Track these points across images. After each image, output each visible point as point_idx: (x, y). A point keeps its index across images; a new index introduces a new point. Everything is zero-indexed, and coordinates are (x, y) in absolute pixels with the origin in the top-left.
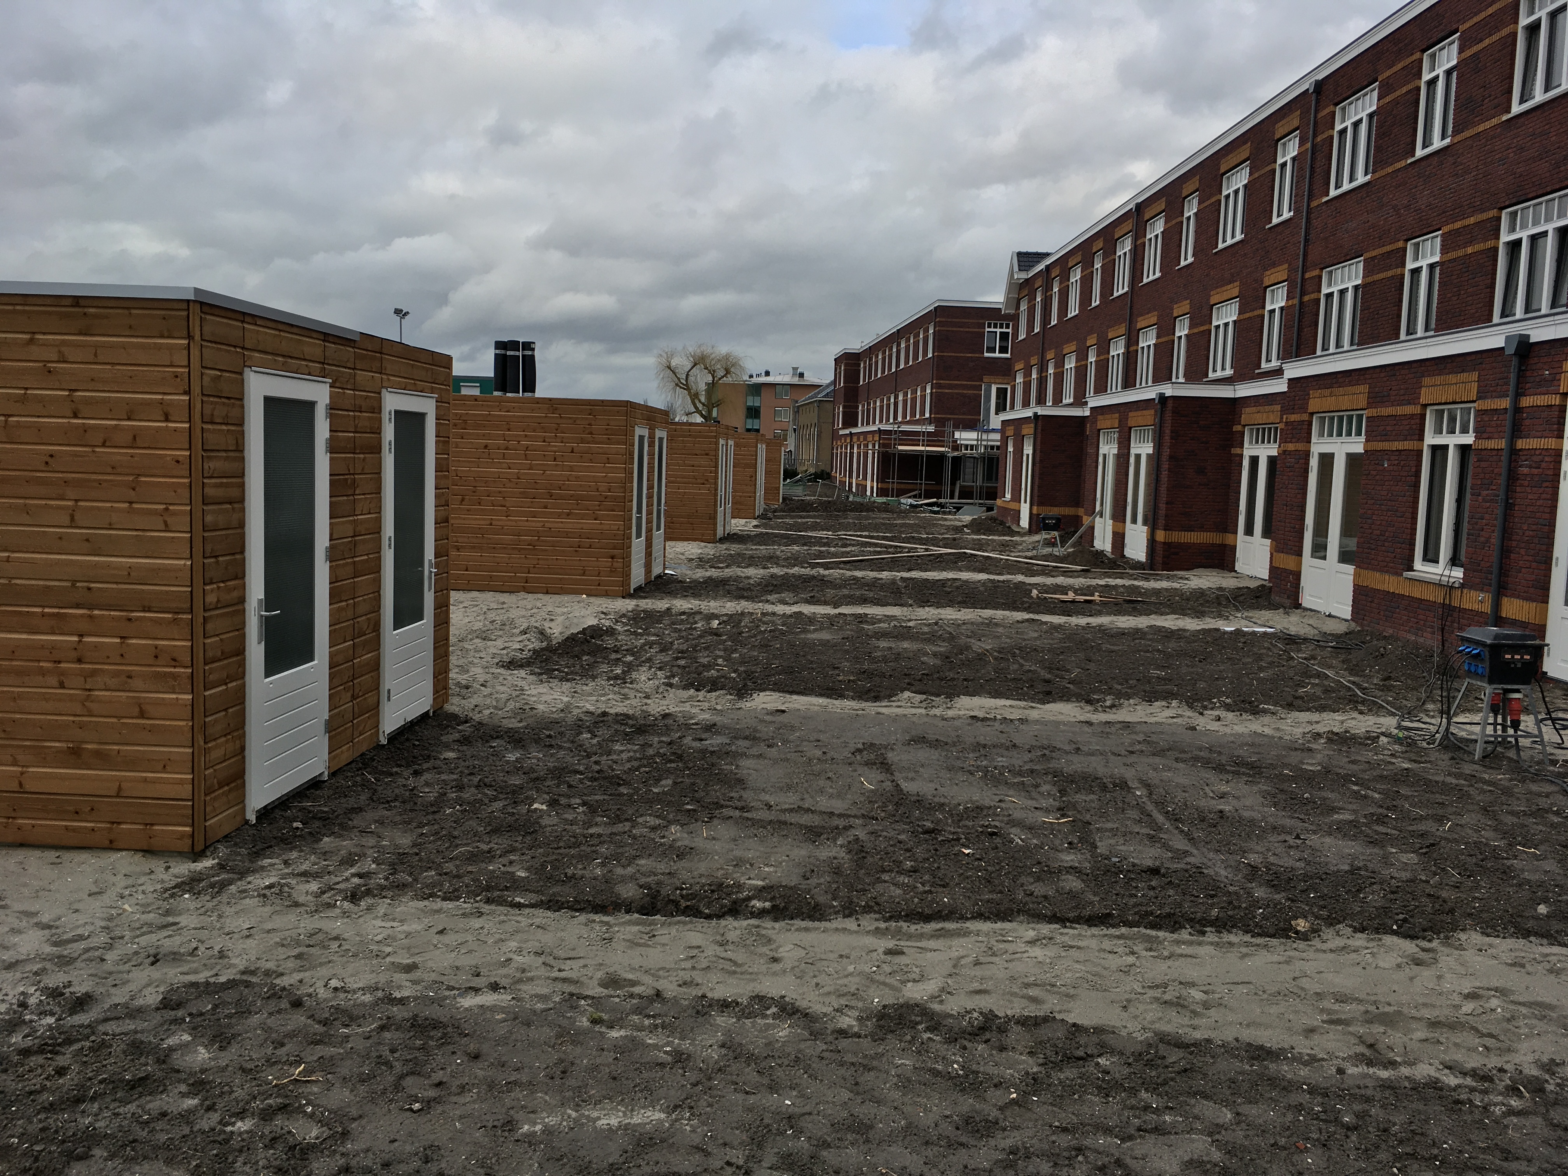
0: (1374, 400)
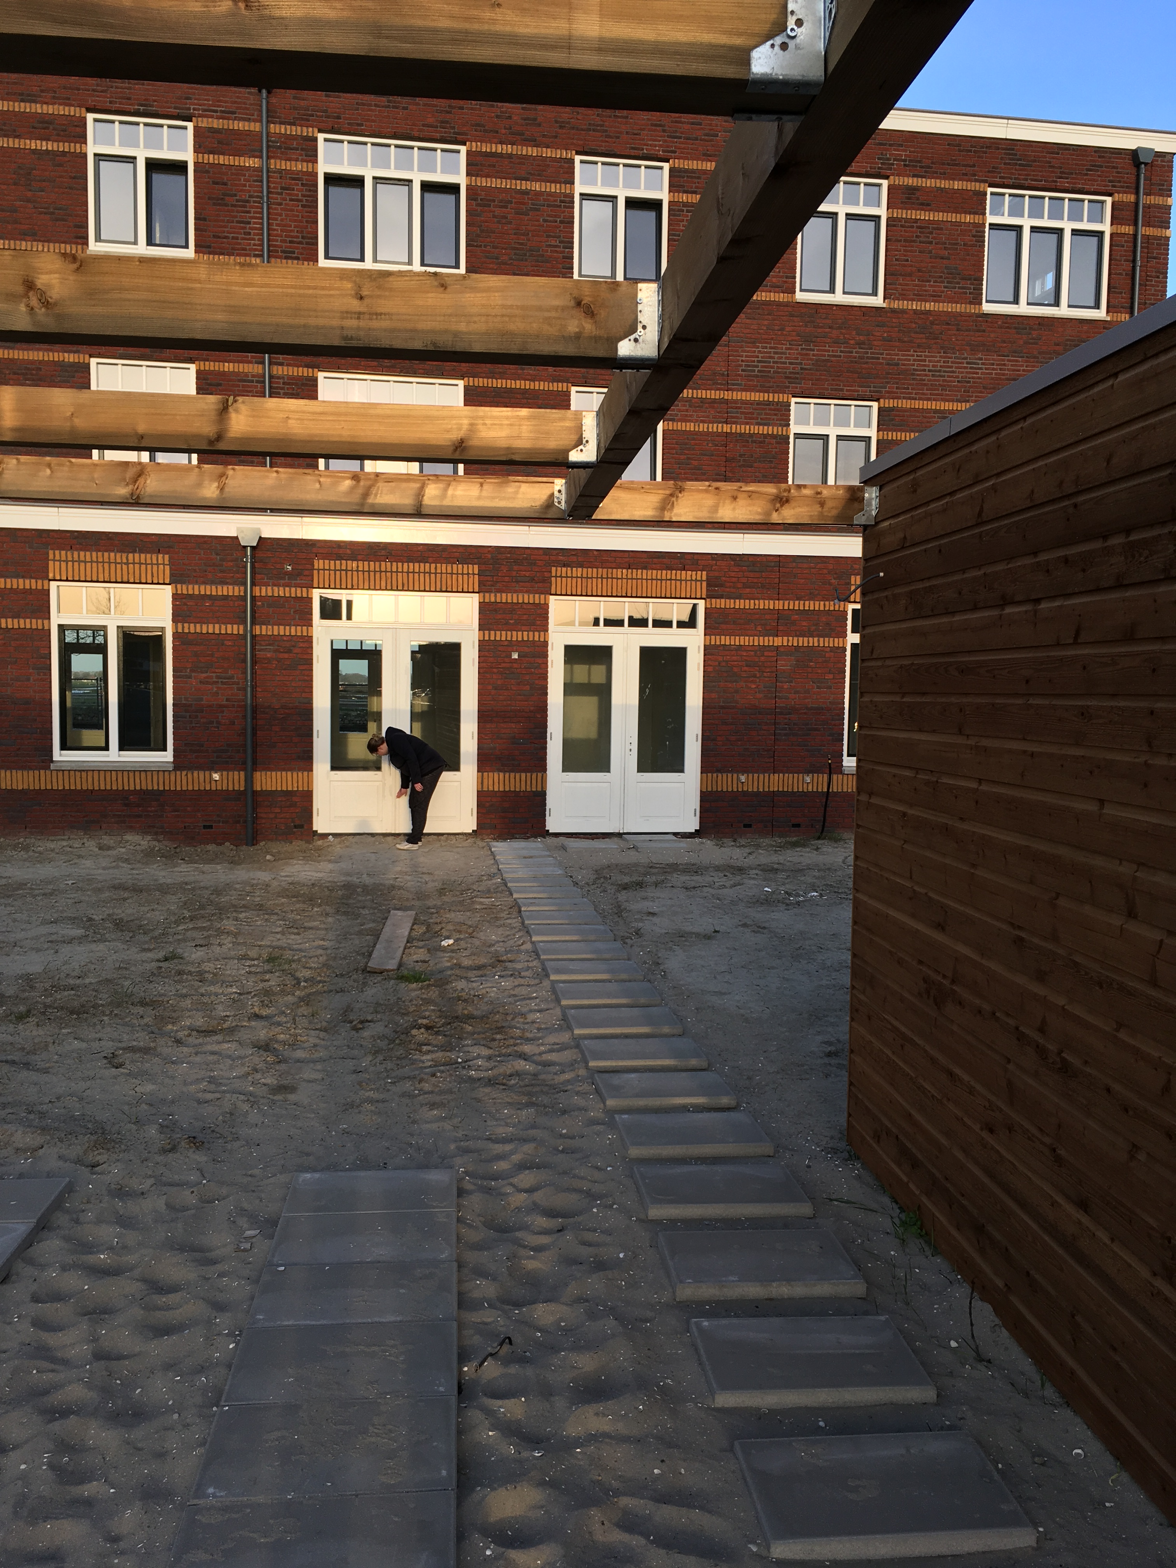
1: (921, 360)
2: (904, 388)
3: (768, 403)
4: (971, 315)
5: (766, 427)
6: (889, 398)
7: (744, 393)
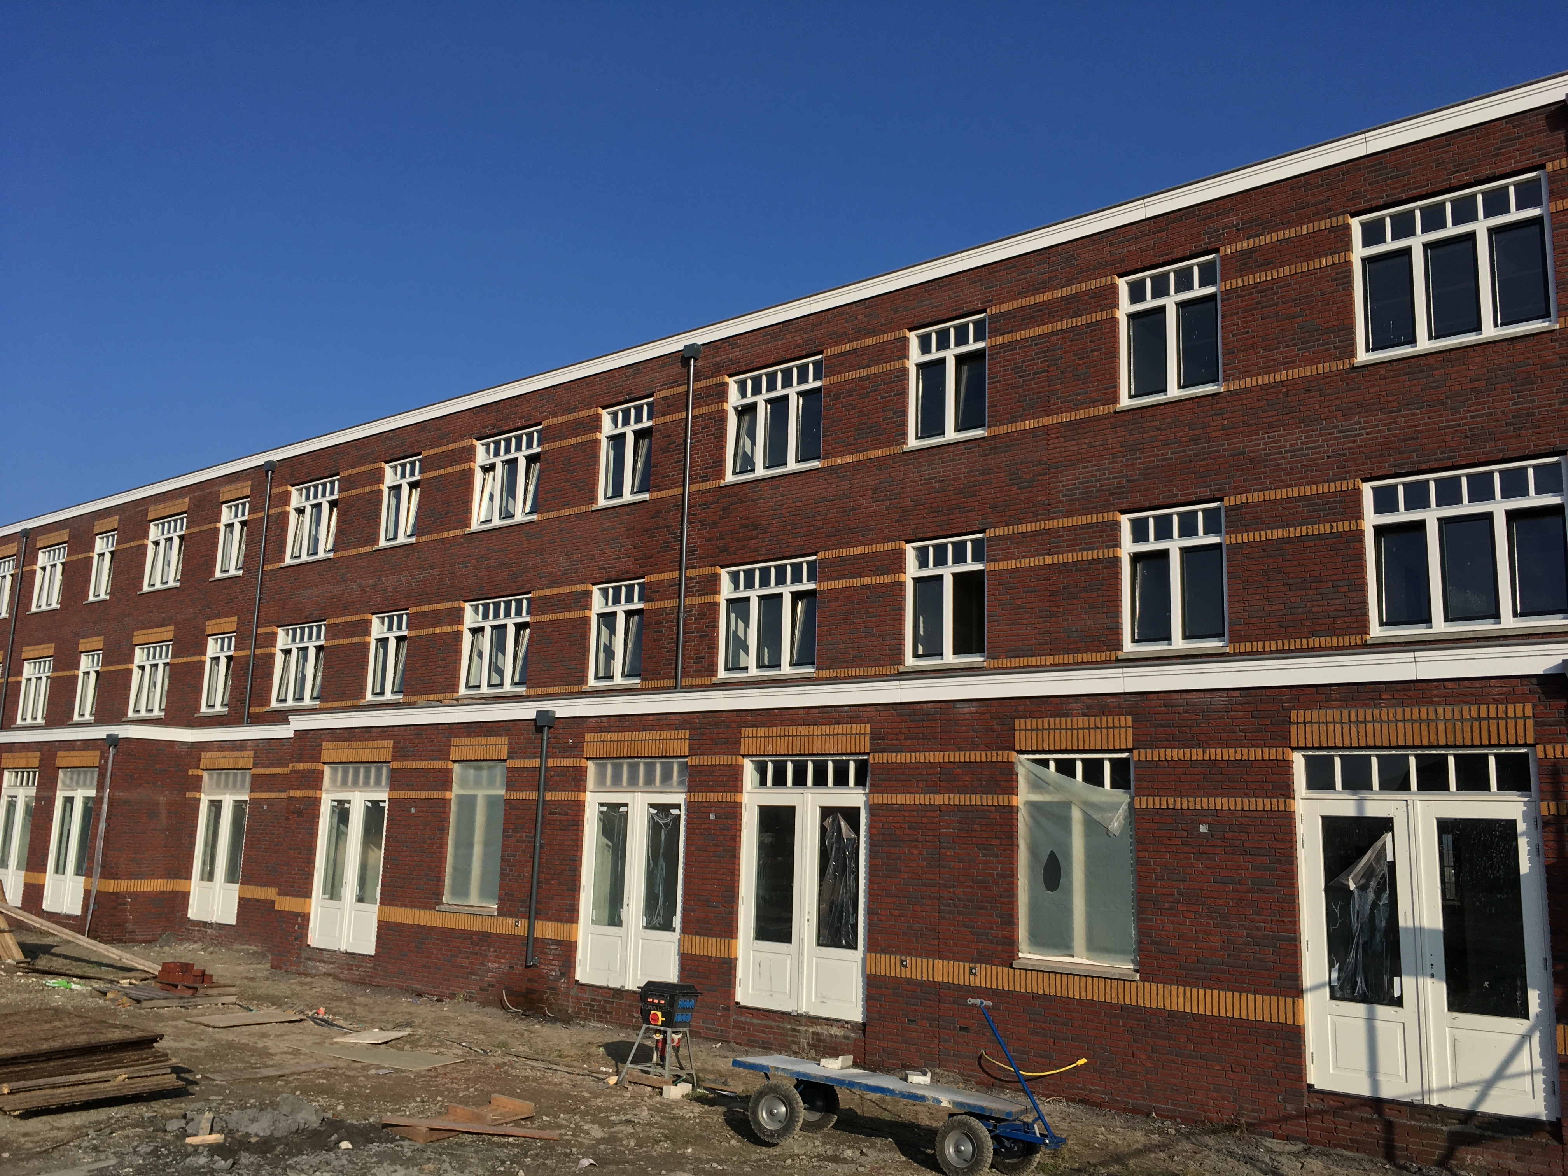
0: (399, 754)
1: (1274, 442)
2: (1256, 479)
3: (1091, 525)
4: (1339, 373)
5: (1090, 552)
6: (1235, 494)
7: (1065, 520)
